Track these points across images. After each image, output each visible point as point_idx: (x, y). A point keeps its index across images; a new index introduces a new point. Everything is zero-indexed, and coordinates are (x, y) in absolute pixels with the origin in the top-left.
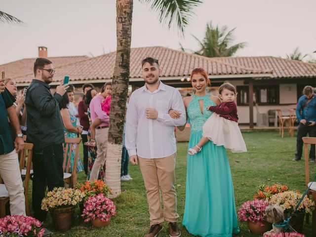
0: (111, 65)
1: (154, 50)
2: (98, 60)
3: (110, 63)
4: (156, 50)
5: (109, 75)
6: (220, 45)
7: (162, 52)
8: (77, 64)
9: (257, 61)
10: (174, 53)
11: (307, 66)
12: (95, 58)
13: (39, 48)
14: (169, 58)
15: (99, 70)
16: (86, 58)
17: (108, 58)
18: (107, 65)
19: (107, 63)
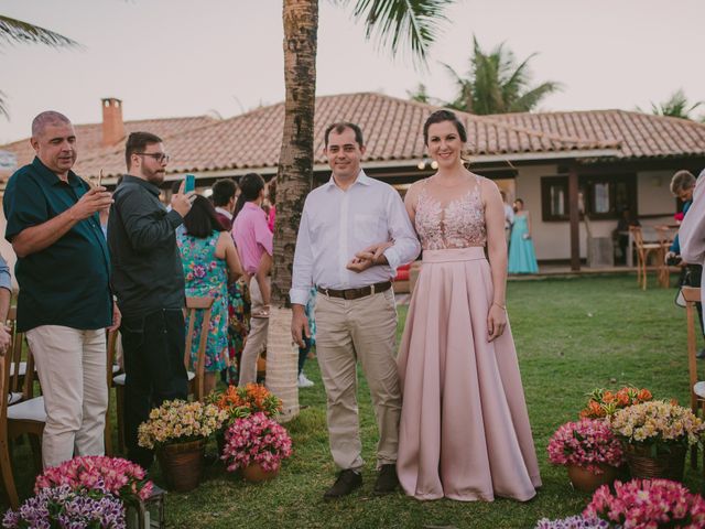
0: (262, 136)
1: (357, 101)
2: (234, 126)
3: (262, 131)
4: (361, 100)
5: (259, 157)
6: (504, 87)
7: (374, 106)
8: (189, 135)
9: (586, 122)
10: (402, 107)
11: (698, 129)
12: (227, 121)
13: (104, 101)
14: (390, 118)
15: (238, 148)
16: (207, 121)
17: (255, 120)
18: (254, 135)
19: (254, 131)
